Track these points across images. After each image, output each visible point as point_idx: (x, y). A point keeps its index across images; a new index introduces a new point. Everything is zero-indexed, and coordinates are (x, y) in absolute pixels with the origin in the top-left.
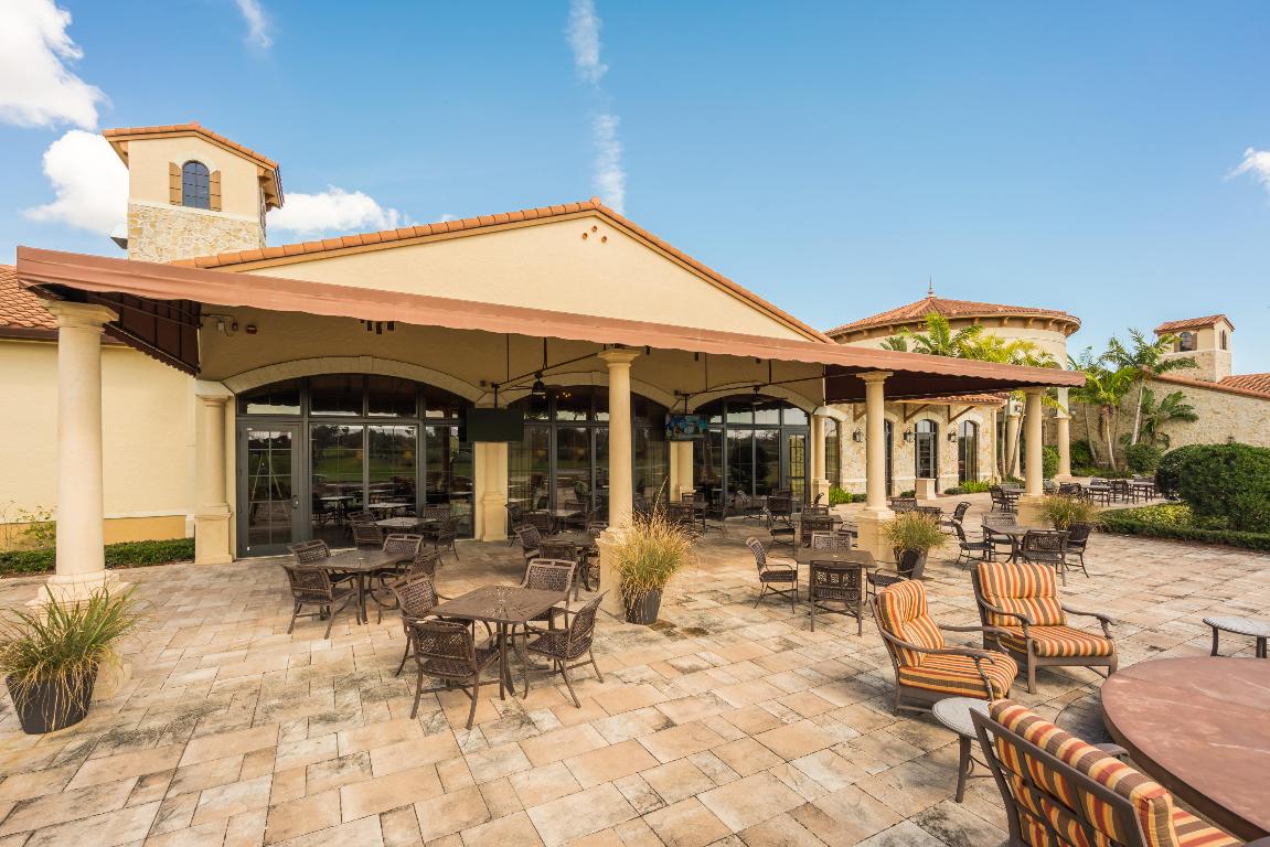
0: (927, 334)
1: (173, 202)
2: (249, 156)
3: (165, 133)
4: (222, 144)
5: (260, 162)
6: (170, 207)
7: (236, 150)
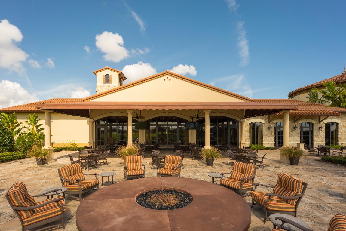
0: (325, 90)
1: (104, 83)
2: (116, 71)
3: (103, 70)
4: (112, 70)
5: (118, 72)
6: (103, 84)
7: (114, 70)
